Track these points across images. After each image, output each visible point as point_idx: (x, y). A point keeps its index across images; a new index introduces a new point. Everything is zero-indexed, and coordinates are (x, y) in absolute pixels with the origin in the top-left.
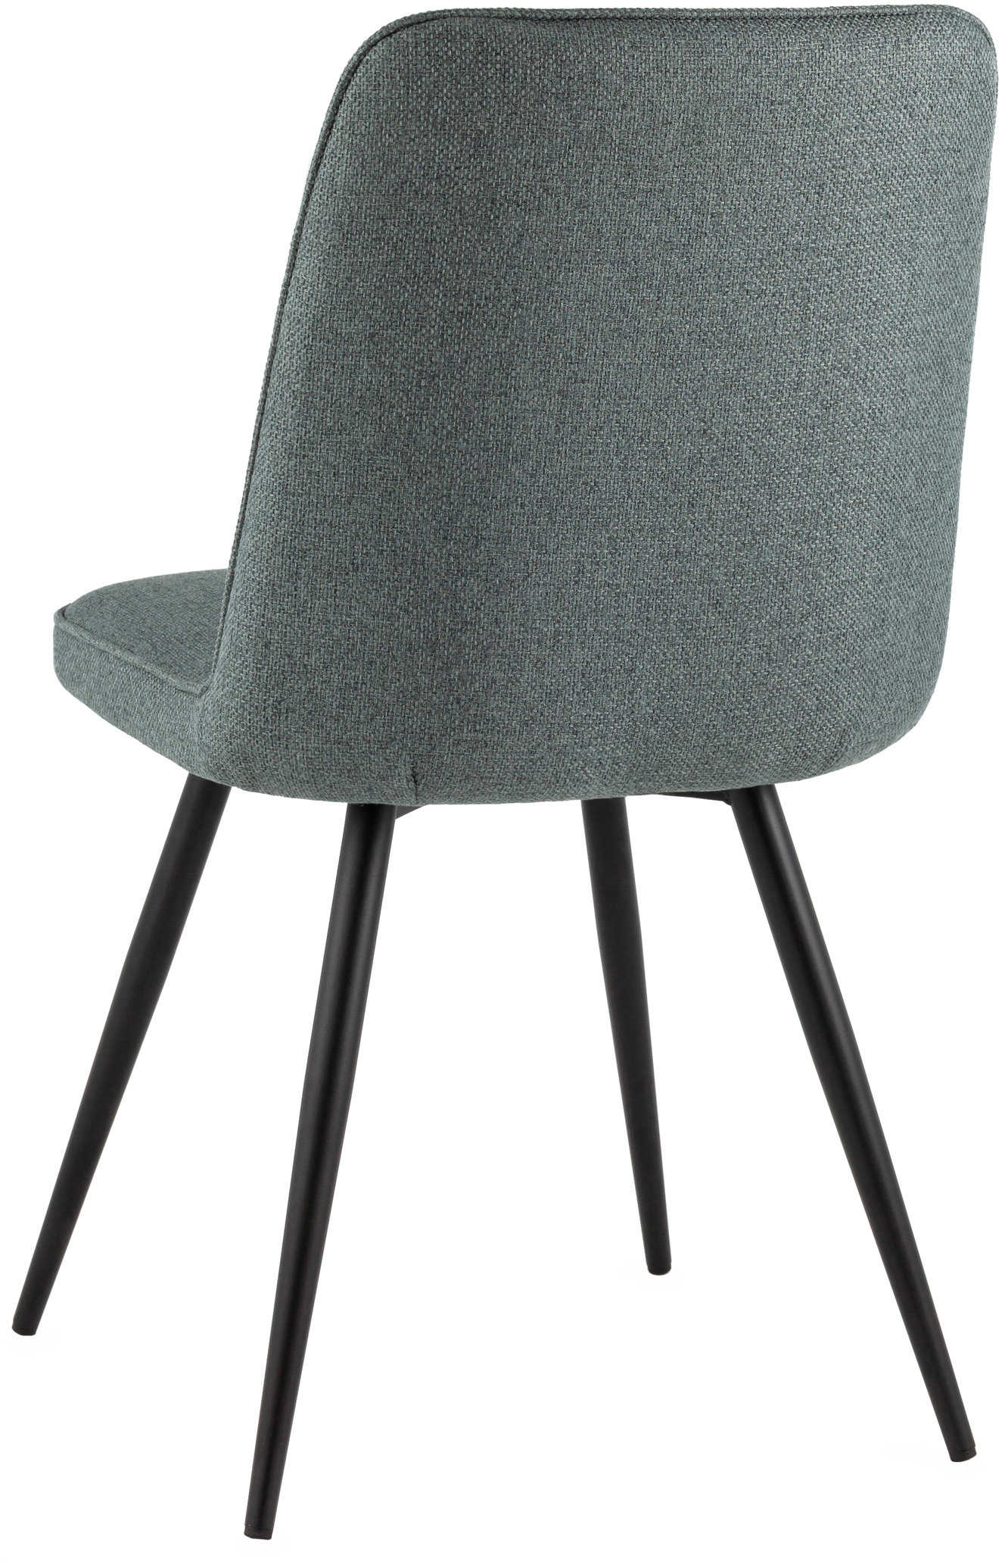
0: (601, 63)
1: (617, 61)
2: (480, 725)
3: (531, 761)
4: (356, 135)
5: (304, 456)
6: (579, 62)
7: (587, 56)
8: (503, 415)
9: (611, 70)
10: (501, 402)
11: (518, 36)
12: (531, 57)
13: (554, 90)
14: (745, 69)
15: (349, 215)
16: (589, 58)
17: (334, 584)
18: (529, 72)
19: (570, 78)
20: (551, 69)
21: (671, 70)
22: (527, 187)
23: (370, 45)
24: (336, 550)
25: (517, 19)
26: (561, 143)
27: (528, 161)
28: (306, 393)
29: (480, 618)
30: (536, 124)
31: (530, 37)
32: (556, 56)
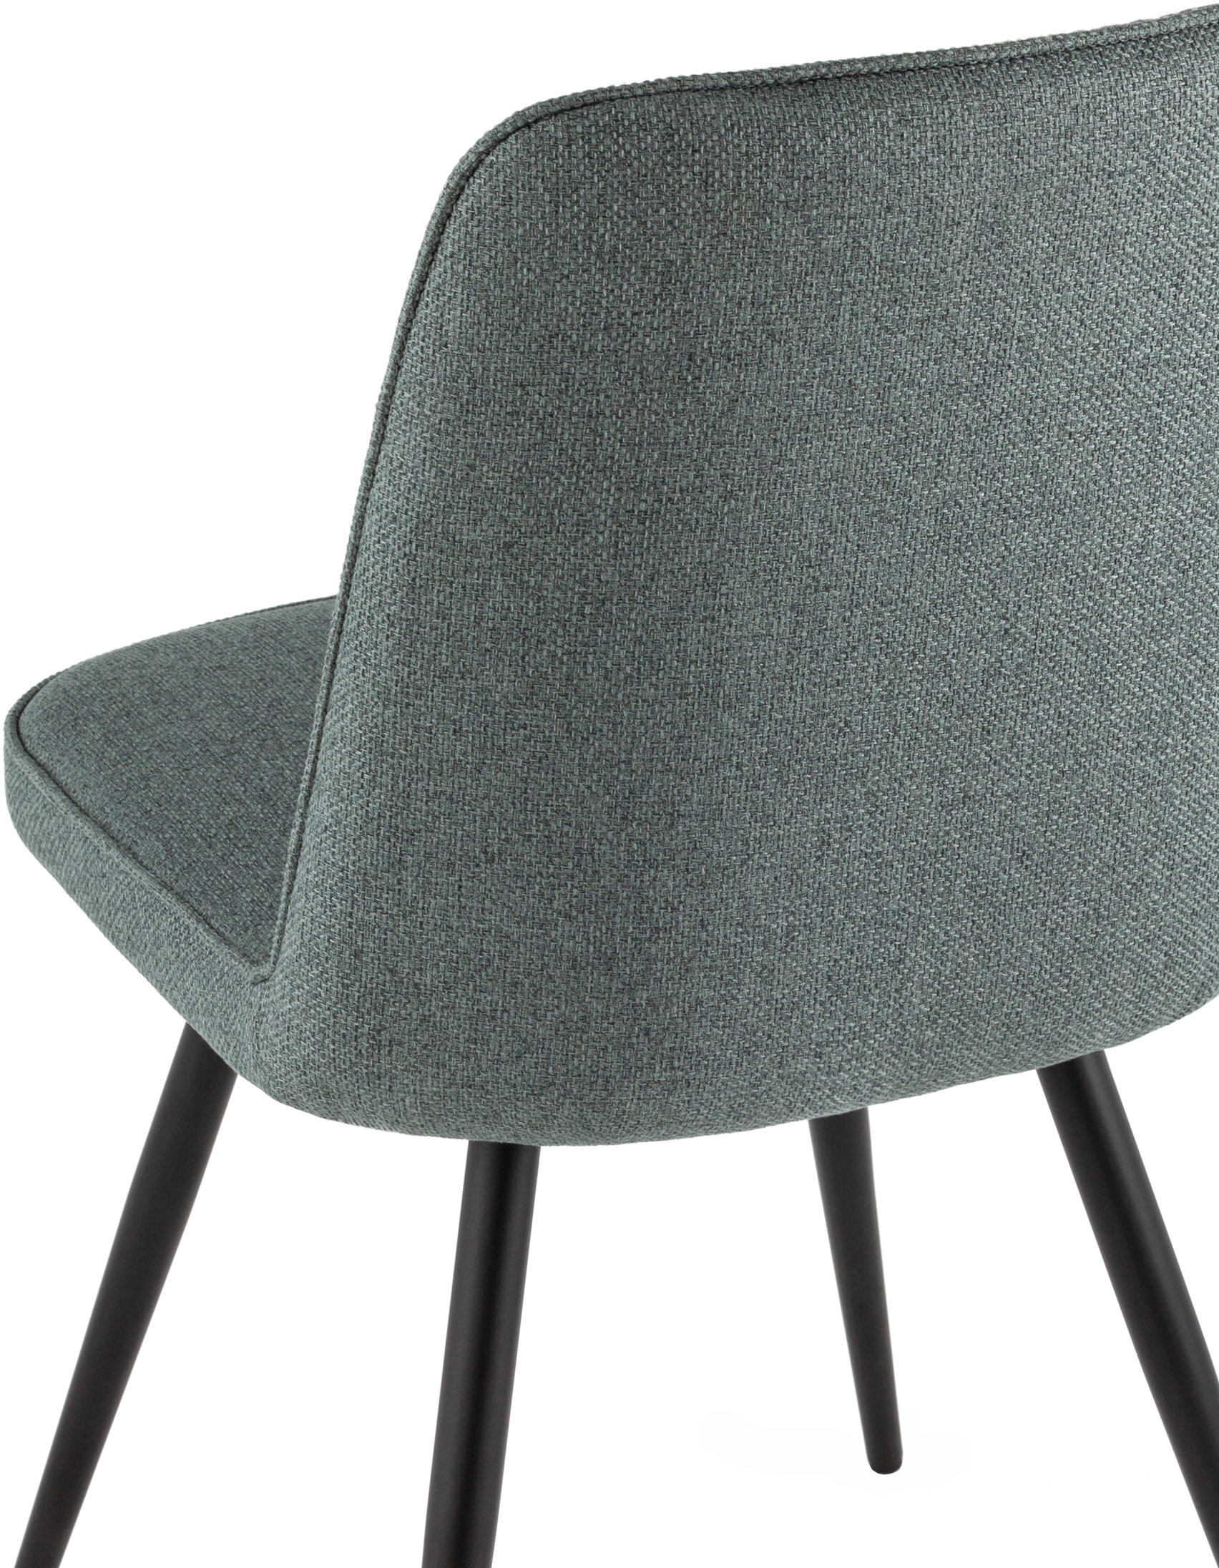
0: (854, 151)
1: (877, 146)
2: (679, 1061)
3: (753, 1095)
4: (476, 268)
5: (408, 705)
6: (820, 154)
7: (833, 142)
8: (709, 648)
9: (869, 159)
10: (705, 629)
11: (725, 121)
12: (747, 152)
13: (782, 197)
14: (1069, 133)
15: (469, 379)
16: (835, 145)
17: (457, 878)
18: (743, 174)
19: (807, 178)
20: (778, 168)
21: (960, 149)
22: (742, 333)
23: (496, 140)
24: (460, 833)
25: (722, 89)
26: (794, 269)
27: (744, 298)
28: (408, 620)
29: (677, 922)
30: (756, 247)
31: (745, 120)
32: (784, 147)
